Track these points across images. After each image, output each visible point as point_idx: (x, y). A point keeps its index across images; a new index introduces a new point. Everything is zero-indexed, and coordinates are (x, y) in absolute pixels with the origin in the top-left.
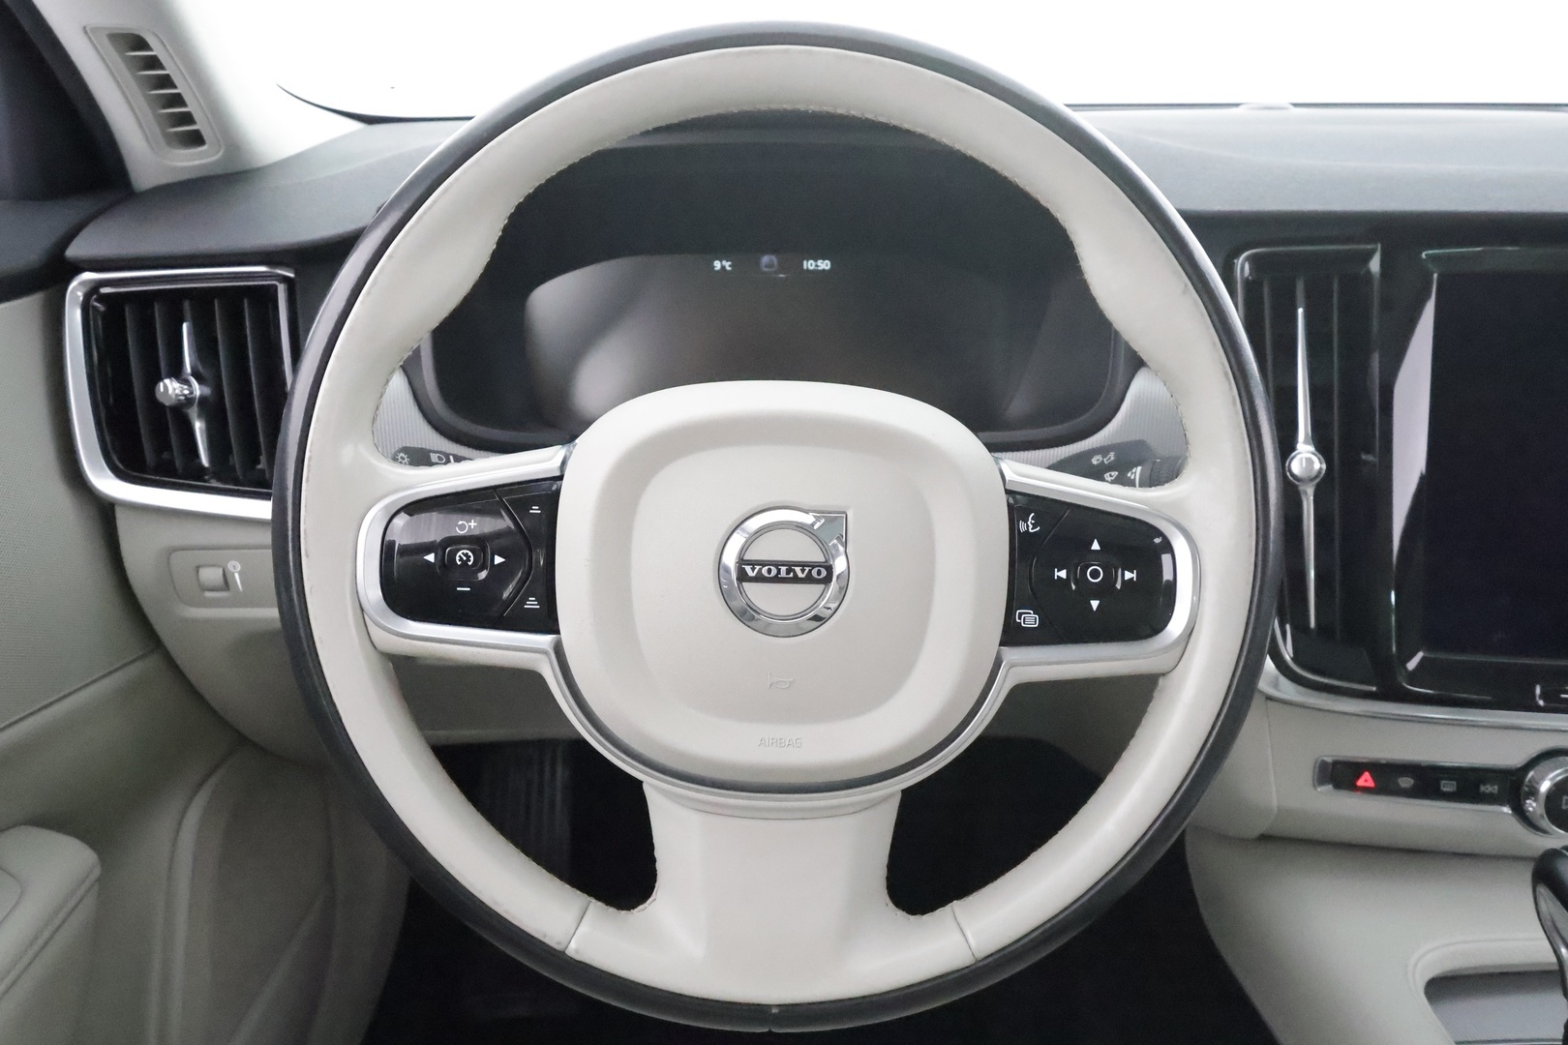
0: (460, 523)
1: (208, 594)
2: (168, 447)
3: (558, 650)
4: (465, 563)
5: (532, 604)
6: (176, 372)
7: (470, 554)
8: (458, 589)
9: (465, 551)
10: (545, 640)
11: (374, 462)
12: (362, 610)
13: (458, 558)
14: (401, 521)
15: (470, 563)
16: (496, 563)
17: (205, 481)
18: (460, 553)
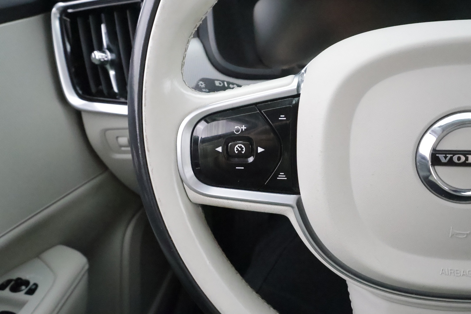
0: (236, 127)
1: (123, 149)
2: (100, 84)
3: (299, 205)
4: (240, 152)
5: (282, 177)
6: (101, 49)
7: (243, 146)
8: (237, 168)
9: (240, 145)
10: (290, 199)
11: (185, 92)
12: (182, 181)
13: (235, 149)
14: (202, 126)
15: (243, 152)
16: (259, 152)
17: (116, 98)
18: (237, 146)
